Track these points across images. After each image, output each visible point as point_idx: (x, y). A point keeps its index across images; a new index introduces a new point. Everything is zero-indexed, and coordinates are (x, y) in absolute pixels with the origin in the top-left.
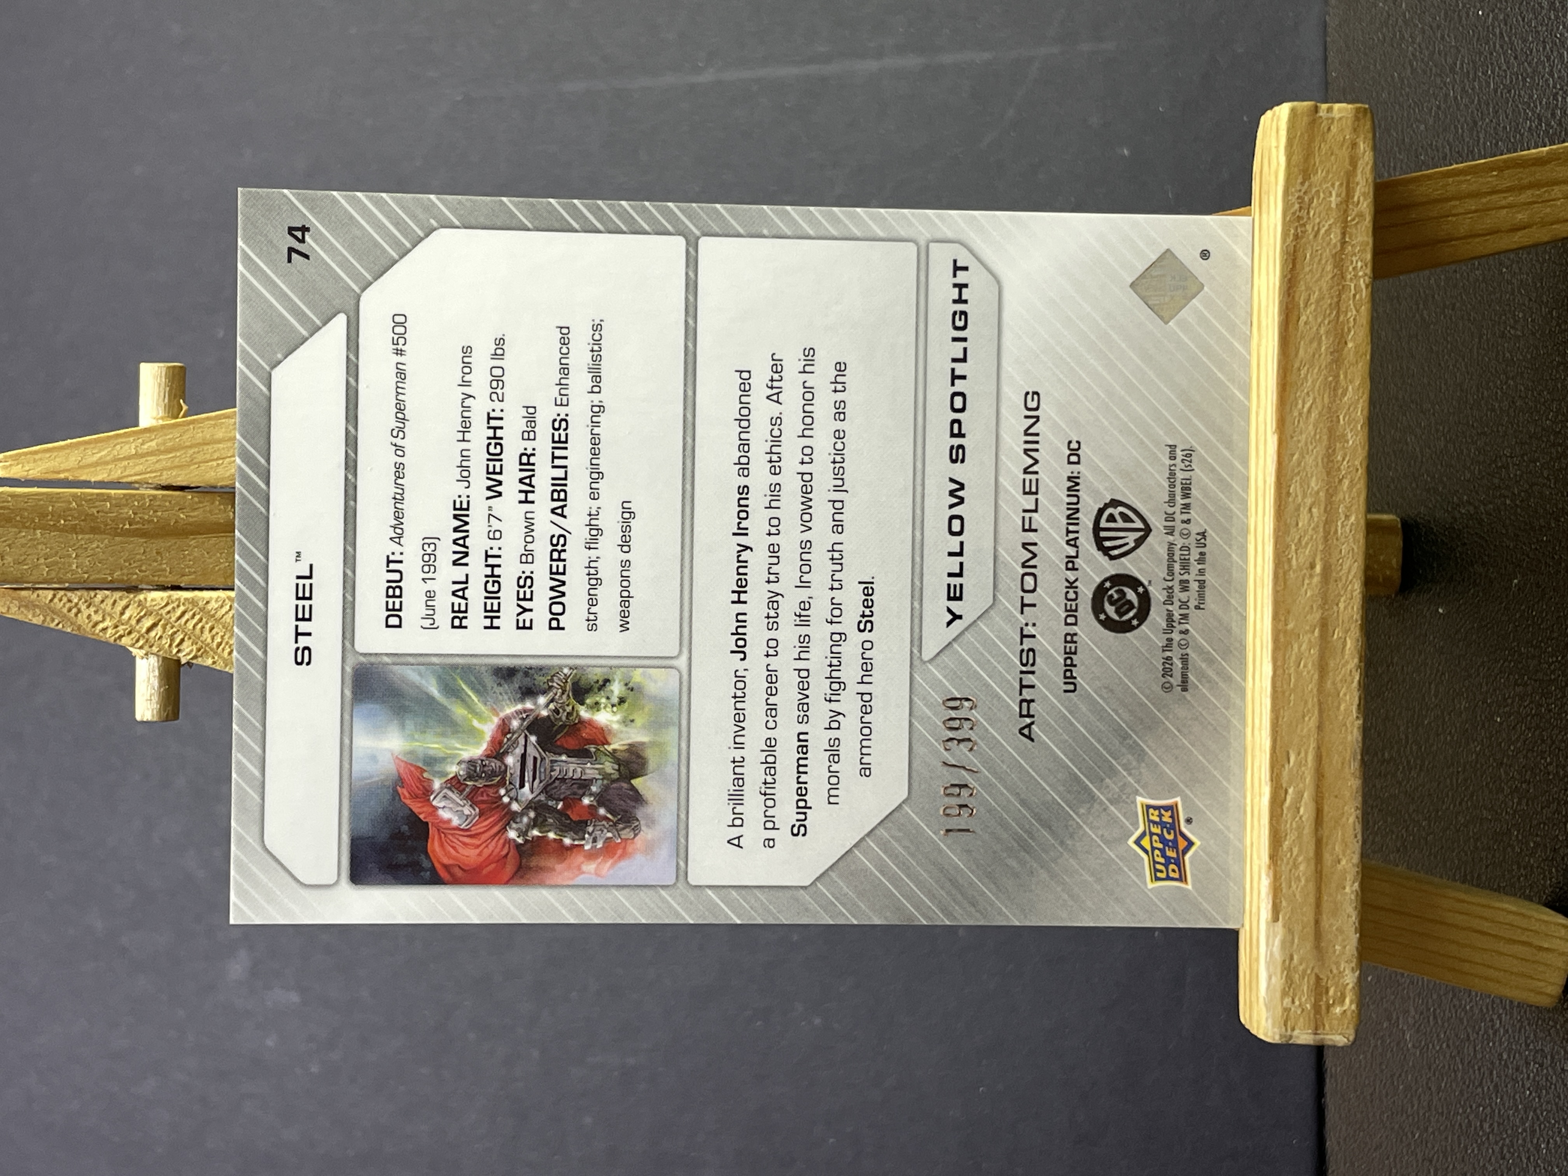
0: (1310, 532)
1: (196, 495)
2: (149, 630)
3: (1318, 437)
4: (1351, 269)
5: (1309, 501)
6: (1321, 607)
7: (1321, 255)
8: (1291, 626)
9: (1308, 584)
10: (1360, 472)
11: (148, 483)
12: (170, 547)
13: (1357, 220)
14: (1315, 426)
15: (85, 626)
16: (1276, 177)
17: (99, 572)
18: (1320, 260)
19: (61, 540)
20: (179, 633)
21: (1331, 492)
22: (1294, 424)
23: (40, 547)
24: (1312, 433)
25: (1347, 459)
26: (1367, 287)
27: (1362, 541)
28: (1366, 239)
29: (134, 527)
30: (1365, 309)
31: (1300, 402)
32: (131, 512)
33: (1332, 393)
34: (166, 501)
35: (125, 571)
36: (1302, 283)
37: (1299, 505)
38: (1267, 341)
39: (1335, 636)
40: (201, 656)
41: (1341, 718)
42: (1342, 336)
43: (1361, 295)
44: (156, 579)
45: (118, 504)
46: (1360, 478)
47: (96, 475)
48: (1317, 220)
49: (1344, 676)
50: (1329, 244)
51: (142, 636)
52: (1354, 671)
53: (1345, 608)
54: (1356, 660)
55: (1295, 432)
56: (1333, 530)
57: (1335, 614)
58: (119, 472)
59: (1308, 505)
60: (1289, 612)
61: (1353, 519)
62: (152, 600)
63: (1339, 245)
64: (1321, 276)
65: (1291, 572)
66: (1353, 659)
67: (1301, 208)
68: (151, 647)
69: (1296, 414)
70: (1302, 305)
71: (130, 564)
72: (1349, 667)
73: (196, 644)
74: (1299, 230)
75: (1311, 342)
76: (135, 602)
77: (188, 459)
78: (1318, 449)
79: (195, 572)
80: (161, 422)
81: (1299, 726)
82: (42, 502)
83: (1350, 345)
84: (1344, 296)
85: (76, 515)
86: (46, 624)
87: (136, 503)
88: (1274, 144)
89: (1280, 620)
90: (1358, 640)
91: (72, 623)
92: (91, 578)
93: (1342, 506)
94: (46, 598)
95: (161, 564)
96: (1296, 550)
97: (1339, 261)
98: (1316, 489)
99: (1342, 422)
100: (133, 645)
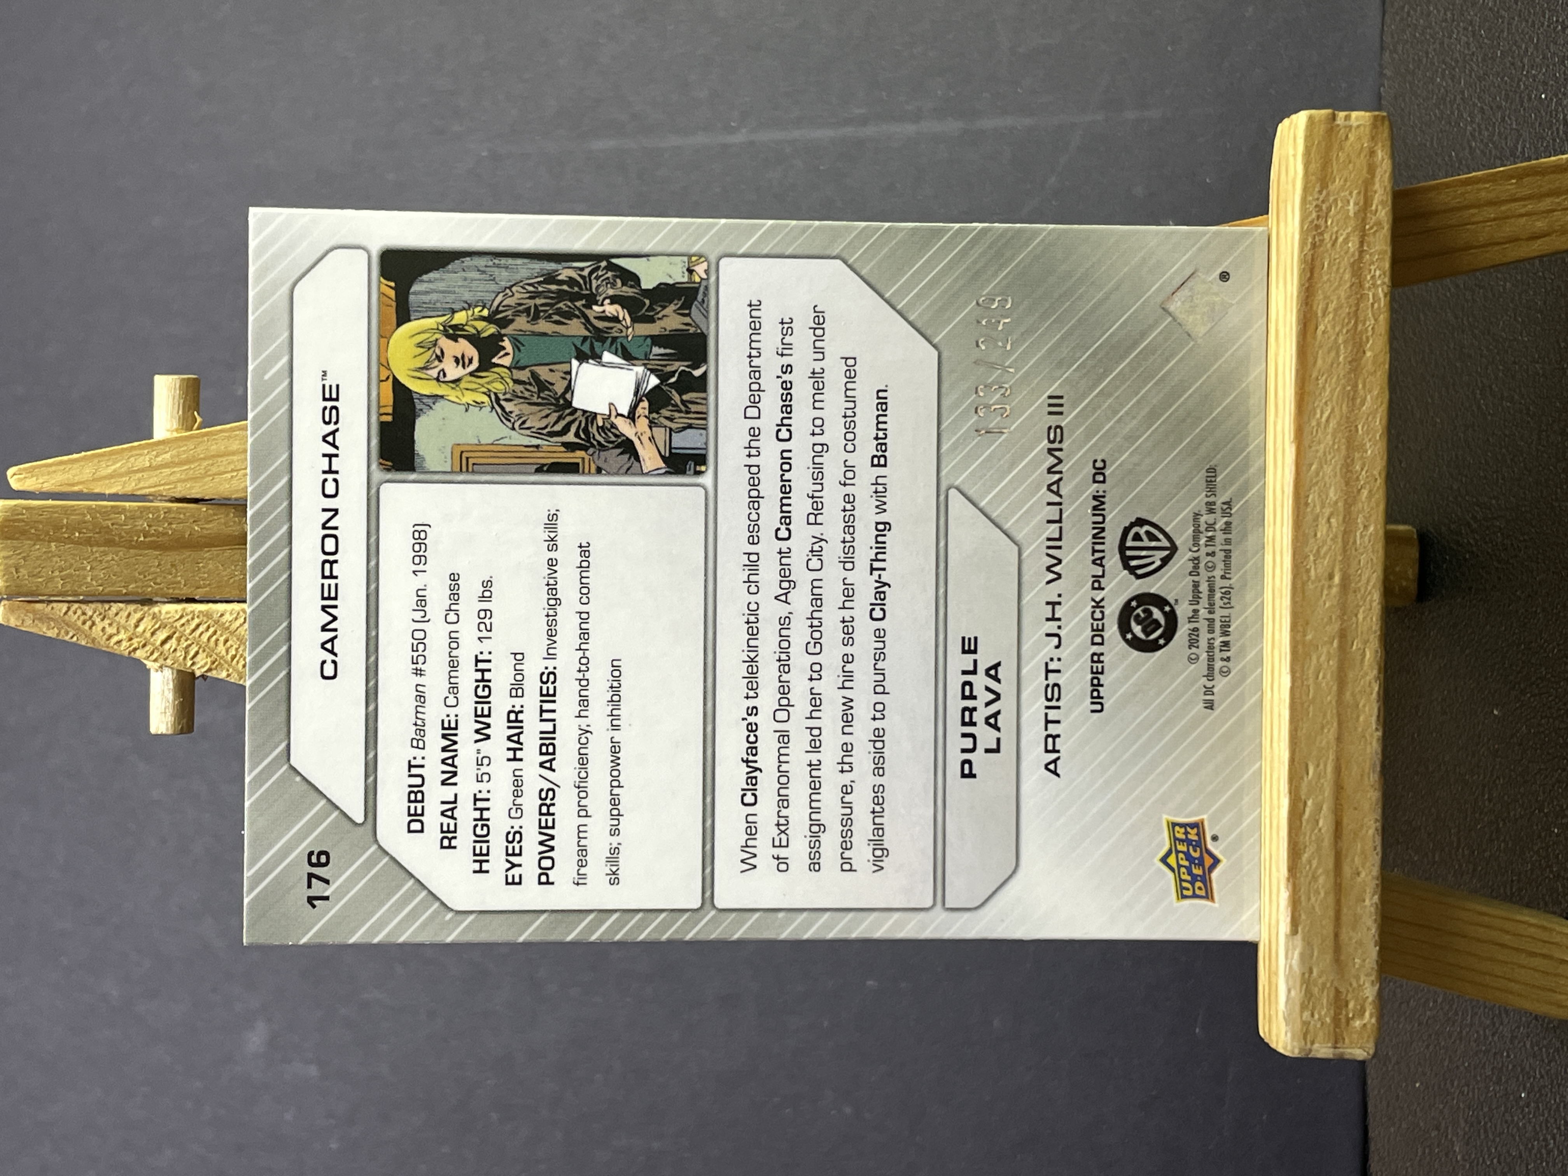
0: (1329, 542)
1: (209, 506)
2: (164, 642)
3: (1336, 447)
4: (1369, 277)
5: (1327, 511)
6: (1341, 618)
7: (1339, 263)
8: (1309, 637)
9: (1327, 595)
10: (1379, 481)
11: (162, 496)
12: (184, 559)
13: (1375, 228)
14: (1334, 437)
15: (99, 639)
16: (1294, 186)
17: (114, 584)
18: (1338, 269)
19: (75, 552)
20: (193, 646)
21: (1350, 500)
22: (1312, 433)
23: (55, 559)
24: (1331, 443)
25: (1366, 469)
26: (1385, 296)
27: (1381, 553)
28: (1384, 248)
29: (147, 540)
30: (1384, 318)
31: (1318, 411)
32: (145, 525)
33: (1350, 403)
34: (180, 513)
35: (140, 584)
36: (1320, 292)
37: (1318, 516)
38: (1285, 351)
39: (1354, 647)
40: (216, 669)
41: (1360, 729)
42: (1361, 346)
43: (1379, 305)
44: (171, 591)
45: (133, 516)
46: (1378, 488)
47: (111, 487)
48: (1336, 229)
49: (1363, 687)
50: (1346, 253)
51: (158, 649)
52: (1373, 681)
53: (1364, 618)
54: (1375, 672)
55: (1313, 442)
56: (1351, 541)
57: (1354, 625)
58: (133, 484)
59: (1327, 515)
60: (1307, 624)
61: (1372, 529)
62: (167, 613)
63: (1357, 254)
64: (1339, 285)
65: (1310, 583)
66: (1372, 670)
67: (1318, 217)
68: (165, 659)
69: (1314, 423)
70: (1320, 314)
71: (145, 577)
72: (1368, 678)
73: (211, 656)
74: (1317, 239)
75: (1329, 352)
76: (149, 615)
77: (203, 472)
78: (1337, 458)
79: (209, 585)
80: (175, 435)
81: (1319, 738)
82: (56, 515)
83: (1368, 354)
84: (1362, 305)
85: (91, 527)
86: (60, 637)
87: (151, 516)
88: (1291, 152)
89: (1298, 631)
90: (1377, 651)
91: (86, 636)
92: (106, 591)
93: (1360, 516)
94: (60, 611)
95: (176, 576)
96: (1315, 560)
97: (1357, 269)
98: (1334, 499)
99: (1360, 432)
100: (147, 658)
